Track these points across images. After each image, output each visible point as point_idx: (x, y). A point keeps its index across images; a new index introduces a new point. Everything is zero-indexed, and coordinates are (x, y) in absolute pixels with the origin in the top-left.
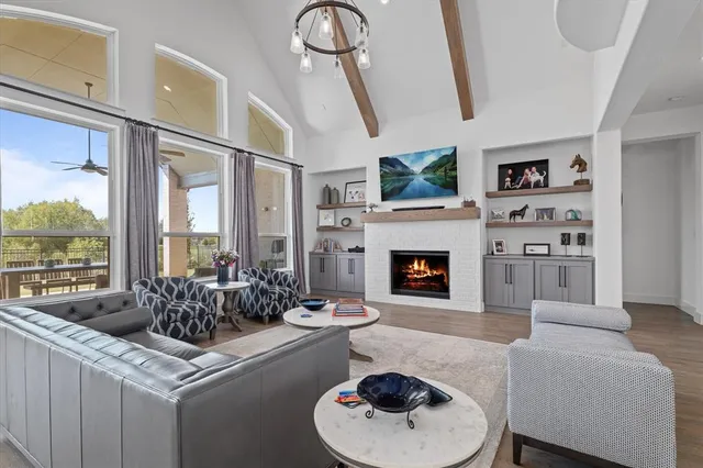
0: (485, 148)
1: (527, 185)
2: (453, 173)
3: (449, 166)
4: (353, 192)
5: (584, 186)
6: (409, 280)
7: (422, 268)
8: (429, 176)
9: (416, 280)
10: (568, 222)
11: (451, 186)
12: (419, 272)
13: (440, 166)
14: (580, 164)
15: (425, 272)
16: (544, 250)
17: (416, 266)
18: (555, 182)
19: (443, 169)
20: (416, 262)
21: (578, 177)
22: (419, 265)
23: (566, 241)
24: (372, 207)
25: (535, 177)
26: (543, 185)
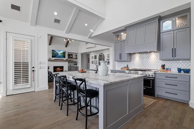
0: (68, 52)
1: (70, 57)
2: (65, 55)
5: (76, 58)
8: (61, 54)
10: (75, 62)
13: (63, 54)
14: (76, 56)
15: (60, 70)
16: (72, 66)
17: (58, 69)
18: (73, 57)
23: (74, 64)
24: (50, 58)
25: (71, 56)
26: (72, 58)
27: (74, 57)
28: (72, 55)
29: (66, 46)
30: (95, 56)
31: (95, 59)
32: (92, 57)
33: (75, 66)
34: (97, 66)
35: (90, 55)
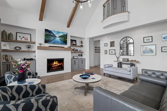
0: (71, 35)
2: (66, 39)
3: (65, 37)
4: (22, 37)
5: (82, 46)
6: (53, 67)
7: (57, 63)
8: (60, 38)
9: (55, 67)
10: (80, 52)
11: (65, 42)
12: (56, 65)
13: (63, 37)
15: (57, 64)
17: (55, 63)
19: (64, 38)
20: (55, 62)
21: (81, 44)
22: (56, 62)
23: (79, 55)
24: (40, 44)
25: (75, 43)
26: (76, 45)
27: (78, 44)
28: (75, 41)
29: (68, 26)
30: (111, 42)
31: (111, 46)
32: (106, 45)
33: (80, 57)
34: (118, 58)
35: (101, 42)
